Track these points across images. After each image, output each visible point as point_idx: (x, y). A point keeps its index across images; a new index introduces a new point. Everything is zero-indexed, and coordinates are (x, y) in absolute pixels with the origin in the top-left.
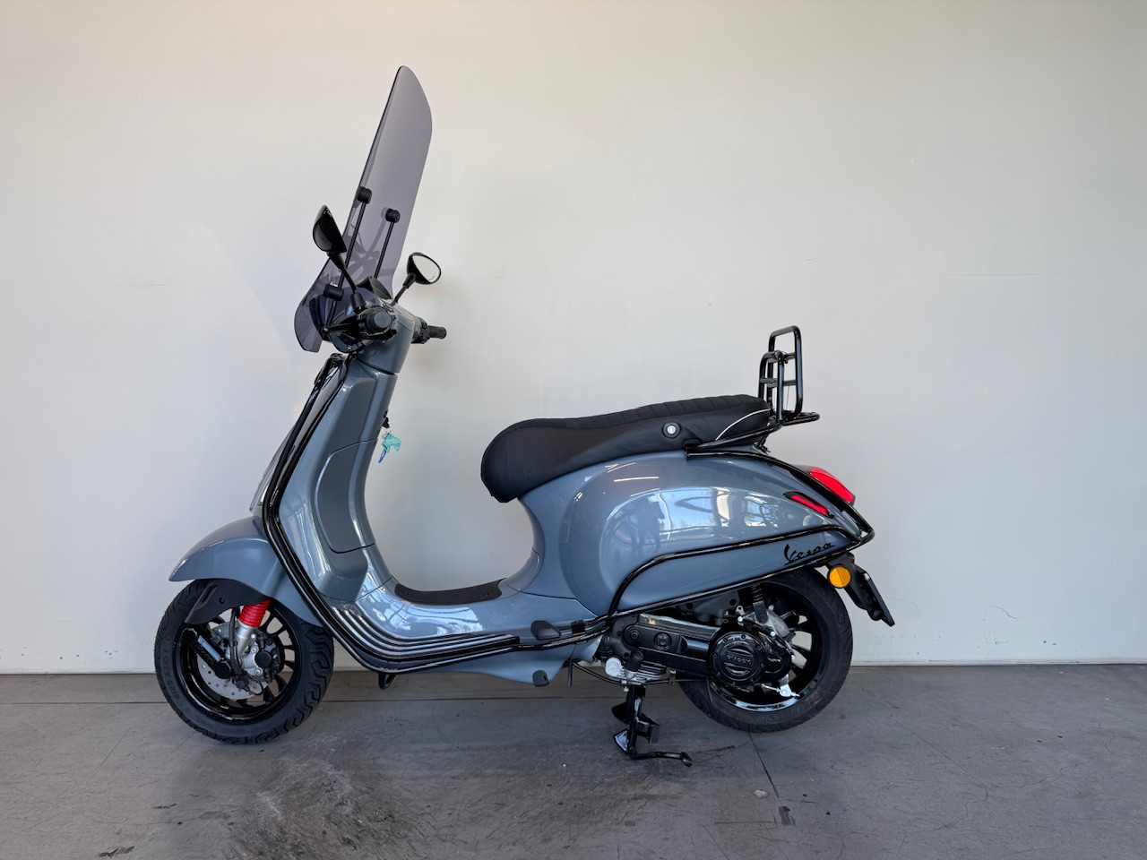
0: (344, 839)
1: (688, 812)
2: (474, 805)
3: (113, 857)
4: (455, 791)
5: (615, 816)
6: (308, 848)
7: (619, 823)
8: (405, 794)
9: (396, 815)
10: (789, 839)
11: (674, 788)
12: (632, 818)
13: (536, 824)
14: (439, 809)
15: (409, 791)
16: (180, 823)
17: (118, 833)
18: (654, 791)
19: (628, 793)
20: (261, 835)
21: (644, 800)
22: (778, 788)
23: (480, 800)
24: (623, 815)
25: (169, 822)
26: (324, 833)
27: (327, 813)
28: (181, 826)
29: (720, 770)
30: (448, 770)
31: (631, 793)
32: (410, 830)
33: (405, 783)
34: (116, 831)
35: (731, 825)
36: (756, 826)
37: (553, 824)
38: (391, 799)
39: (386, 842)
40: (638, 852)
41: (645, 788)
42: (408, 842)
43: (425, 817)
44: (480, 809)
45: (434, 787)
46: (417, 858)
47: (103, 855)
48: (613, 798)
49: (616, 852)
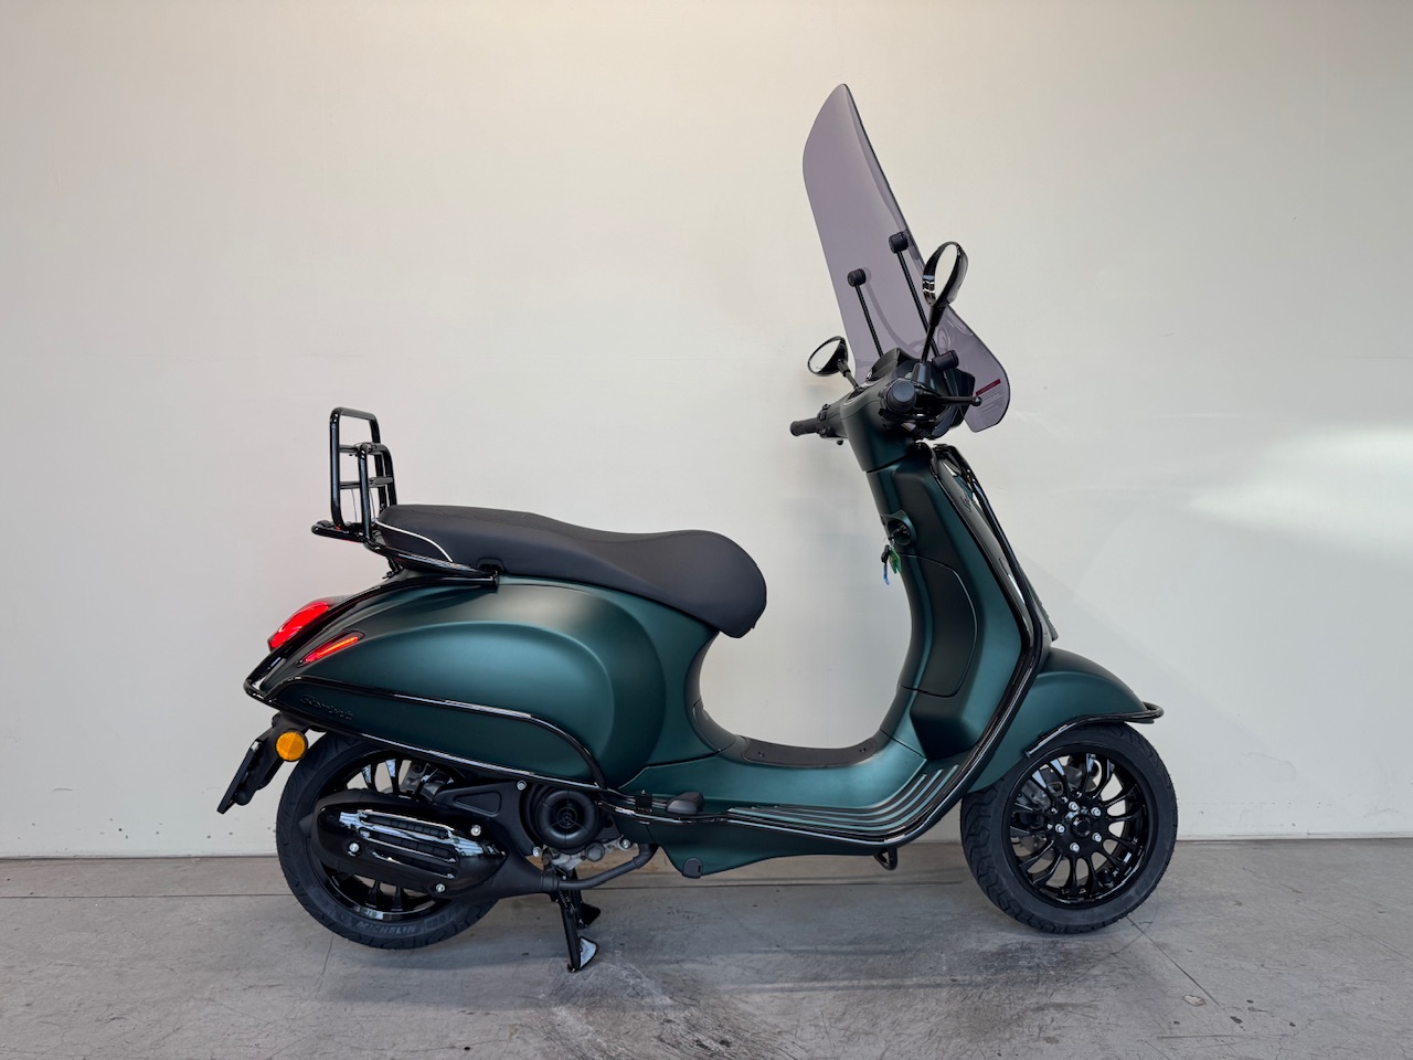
1: (1118, 1025)
2: (839, 1020)
5: (1027, 1031)
7: (1038, 1039)
8: (741, 1006)
11: (1080, 995)
12: (1052, 1034)
13: (933, 1043)
14: (798, 1026)
16: (467, 1049)
19: (1027, 1002)
21: (1052, 1013)
22: (1211, 992)
23: (844, 1013)
24: (1036, 1030)
25: (453, 1047)
27: (656, 1035)
35: (1179, 1040)
36: (1210, 1042)
37: (954, 1041)
38: (727, 1013)
41: (1045, 995)
43: (784, 1035)
44: (850, 1025)
45: (776, 997)
48: (1012, 1009)
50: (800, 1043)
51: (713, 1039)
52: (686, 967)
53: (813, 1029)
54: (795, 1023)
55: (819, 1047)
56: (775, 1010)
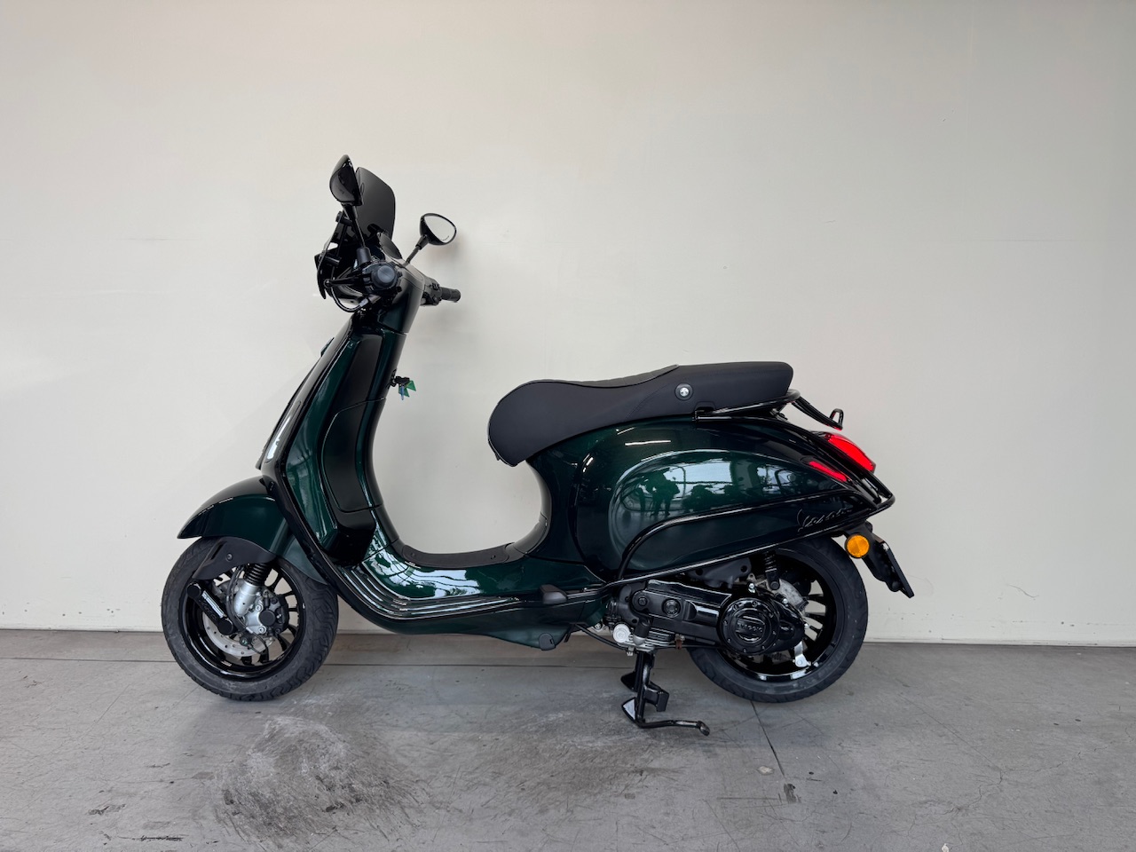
0: (337, 804)
1: (690, 786)
2: (471, 773)
3: (104, 815)
4: (452, 758)
5: (614, 788)
6: (300, 812)
7: (619, 796)
8: (401, 760)
9: (391, 782)
10: (793, 818)
11: (676, 760)
12: (633, 791)
13: (532, 795)
14: (435, 776)
15: (405, 756)
16: (172, 783)
17: (110, 791)
18: (655, 764)
19: (628, 765)
20: (253, 796)
21: (645, 773)
22: (783, 764)
23: (477, 768)
24: (623, 788)
25: (161, 781)
26: (317, 796)
27: (321, 777)
28: (172, 786)
29: (726, 743)
30: (445, 737)
31: (632, 765)
32: (404, 796)
33: (401, 748)
34: (108, 789)
35: (734, 801)
36: (760, 803)
37: (551, 795)
38: (386, 764)
39: (380, 808)
40: (637, 826)
41: (646, 761)
42: (402, 808)
43: (419, 783)
44: (477, 778)
45: (430, 753)
46: (410, 826)
47: (93, 812)
48: (612, 771)
49: (614, 826)
50: (427, 790)
51: (363, 783)
52: (374, 727)
53: (445, 779)
54: (434, 774)
55: (442, 793)
56: (424, 764)
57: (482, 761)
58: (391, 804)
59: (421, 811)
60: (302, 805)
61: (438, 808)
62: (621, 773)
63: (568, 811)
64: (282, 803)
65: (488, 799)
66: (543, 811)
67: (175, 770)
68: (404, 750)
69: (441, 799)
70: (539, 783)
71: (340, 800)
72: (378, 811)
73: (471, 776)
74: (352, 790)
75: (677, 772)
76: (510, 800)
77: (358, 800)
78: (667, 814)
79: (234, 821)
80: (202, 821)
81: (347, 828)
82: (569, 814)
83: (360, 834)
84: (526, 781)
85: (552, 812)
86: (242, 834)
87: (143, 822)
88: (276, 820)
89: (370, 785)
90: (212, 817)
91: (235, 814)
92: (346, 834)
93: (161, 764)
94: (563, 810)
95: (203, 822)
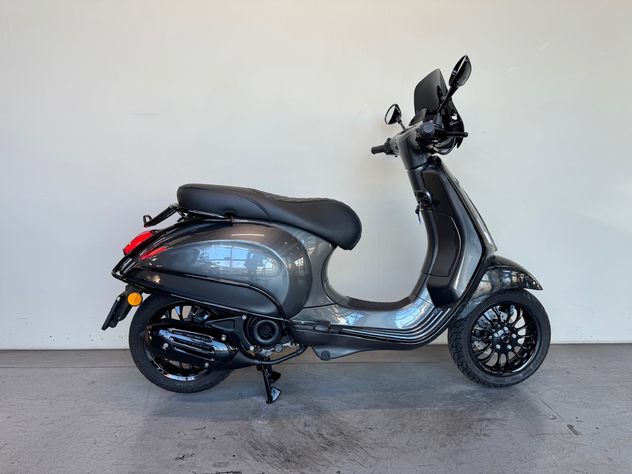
0: (321, 446)
1: (516, 428)
2: (387, 425)
3: (185, 459)
4: (371, 417)
5: (474, 431)
6: (302, 453)
7: (480, 435)
8: (341, 419)
9: (344, 432)
10: (584, 444)
11: (499, 415)
12: (487, 432)
13: (431, 436)
15: (344, 417)
16: (214, 438)
17: (179, 445)
18: (488, 416)
19: (474, 417)
20: (268, 444)
21: (486, 423)
22: (559, 413)
23: (389, 422)
24: (479, 430)
25: (208, 438)
26: (306, 443)
28: (216, 441)
29: (518, 403)
30: (359, 405)
31: (476, 417)
32: (357, 441)
33: (338, 412)
34: (178, 443)
35: (545, 435)
36: (561, 437)
37: (441, 436)
38: (335, 422)
39: (348, 447)
40: (502, 452)
41: (482, 414)
42: (361, 447)
43: (362, 432)
44: (392, 428)
45: (357, 415)
46: (372, 458)
47: (177, 459)
48: (467, 421)
49: (489, 453)
50: (369, 436)
52: (315, 400)
55: (379, 438)
56: (357, 421)
57: (390, 418)
58: (353, 446)
59: (373, 449)
60: (301, 448)
61: (382, 447)
62: (473, 422)
63: (457, 445)
64: (288, 448)
65: (407, 440)
66: (443, 446)
67: (211, 431)
68: (340, 413)
69: (380, 441)
70: (430, 430)
71: (322, 445)
72: (348, 450)
73: (388, 428)
74: (325, 438)
75: (503, 420)
76: (420, 440)
77: (332, 444)
78: (513, 444)
79: (267, 460)
80: (246, 461)
81: (336, 461)
82: (459, 446)
83: (346, 464)
84: (422, 429)
85: (448, 446)
86: (276, 468)
87: (211, 463)
88: (292, 459)
89: (333, 435)
90: (251, 458)
91: (264, 456)
92: (338, 464)
93: (201, 428)
94: (454, 445)
95: (248, 461)
